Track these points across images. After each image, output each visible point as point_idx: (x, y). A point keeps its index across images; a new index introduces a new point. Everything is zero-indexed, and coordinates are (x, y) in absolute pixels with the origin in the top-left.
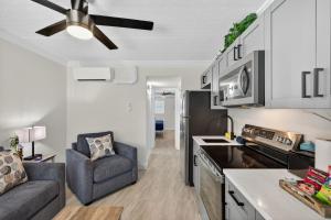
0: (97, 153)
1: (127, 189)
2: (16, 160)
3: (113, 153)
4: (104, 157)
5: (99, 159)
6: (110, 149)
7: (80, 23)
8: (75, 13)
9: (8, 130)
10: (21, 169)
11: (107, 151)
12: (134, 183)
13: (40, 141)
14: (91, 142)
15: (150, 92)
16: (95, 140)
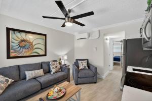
0: (81, 67)
1: (92, 84)
2: (58, 64)
3: (87, 68)
4: (84, 69)
5: (82, 69)
6: (86, 66)
8: (67, 18)
10: (59, 67)
11: (85, 67)
12: (95, 83)
13: (66, 60)
15: (108, 42)
16: (81, 62)
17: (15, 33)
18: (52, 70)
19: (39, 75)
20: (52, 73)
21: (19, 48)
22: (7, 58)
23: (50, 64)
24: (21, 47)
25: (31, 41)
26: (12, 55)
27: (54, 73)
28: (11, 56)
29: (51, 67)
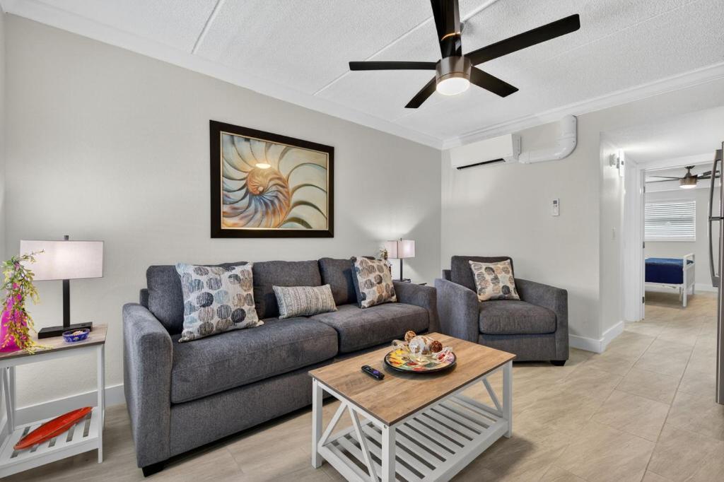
0: (488, 290)
3: (516, 296)
4: (500, 299)
5: (491, 300)
6: (512, 287)
7: (453, 73)
9: (377, 241)
10: (391, 287)
11: (506, 289)
14: (478, 269)
16: (484, 265)
17: (233, 143)
18: (363, 289)
19: (320, 307)
20: (365, 303)
21: (247, 200)
22: (213, 236)
23: (357, 265)
24: (253, 195)
25: (284, 176)
26: (227, 223)
27: (372, 305)
28: (223, 227)
29: (361, 279)
